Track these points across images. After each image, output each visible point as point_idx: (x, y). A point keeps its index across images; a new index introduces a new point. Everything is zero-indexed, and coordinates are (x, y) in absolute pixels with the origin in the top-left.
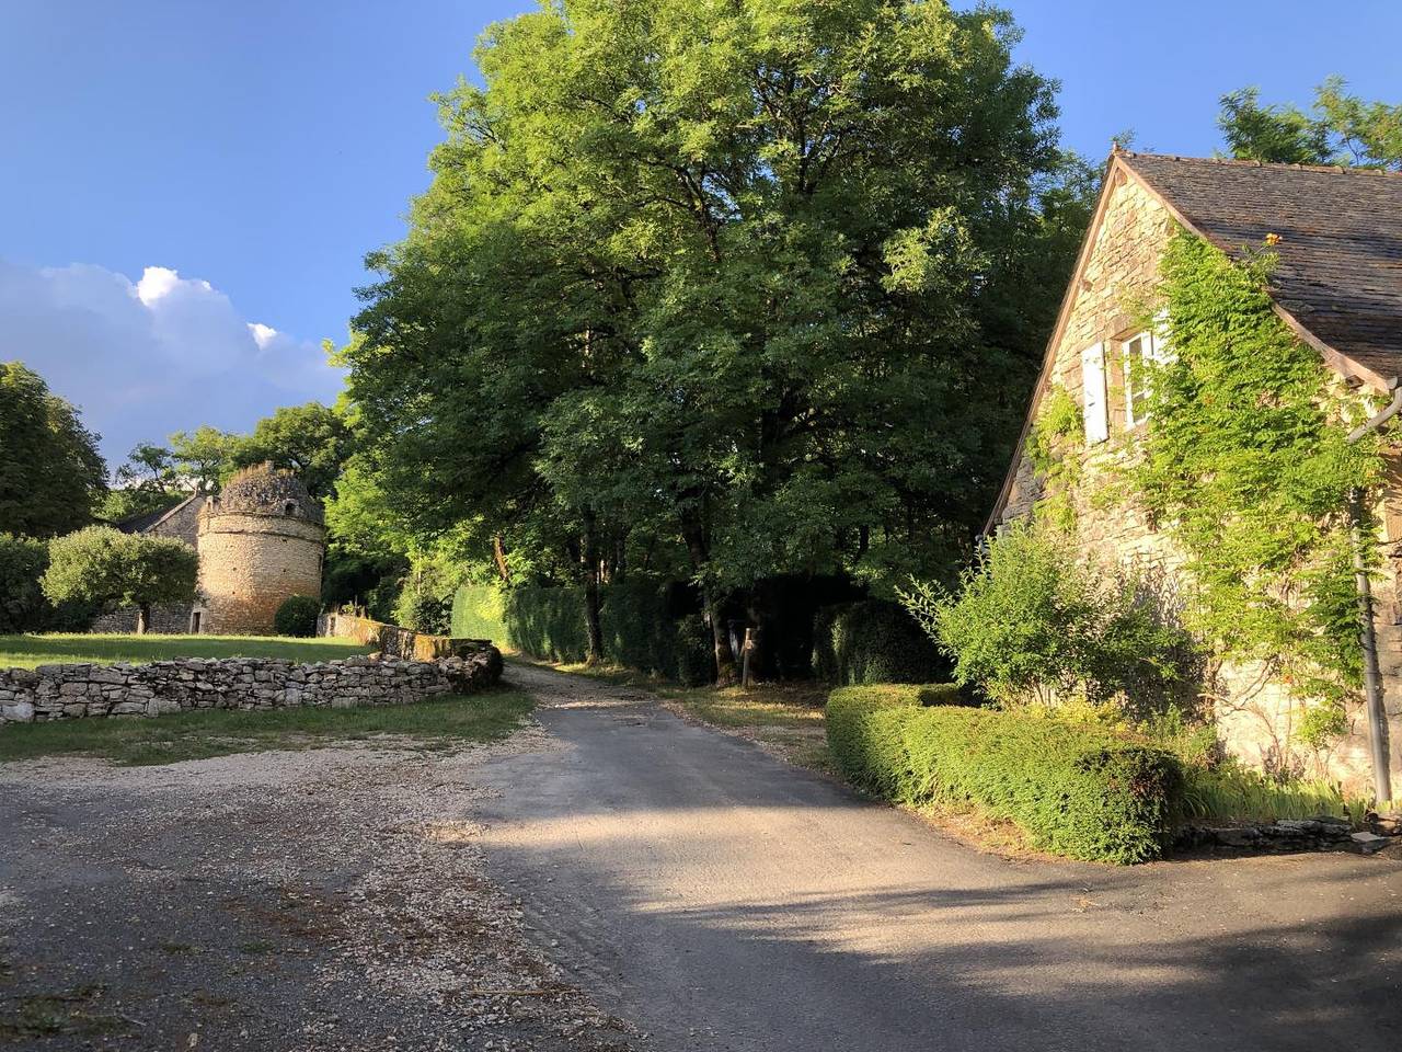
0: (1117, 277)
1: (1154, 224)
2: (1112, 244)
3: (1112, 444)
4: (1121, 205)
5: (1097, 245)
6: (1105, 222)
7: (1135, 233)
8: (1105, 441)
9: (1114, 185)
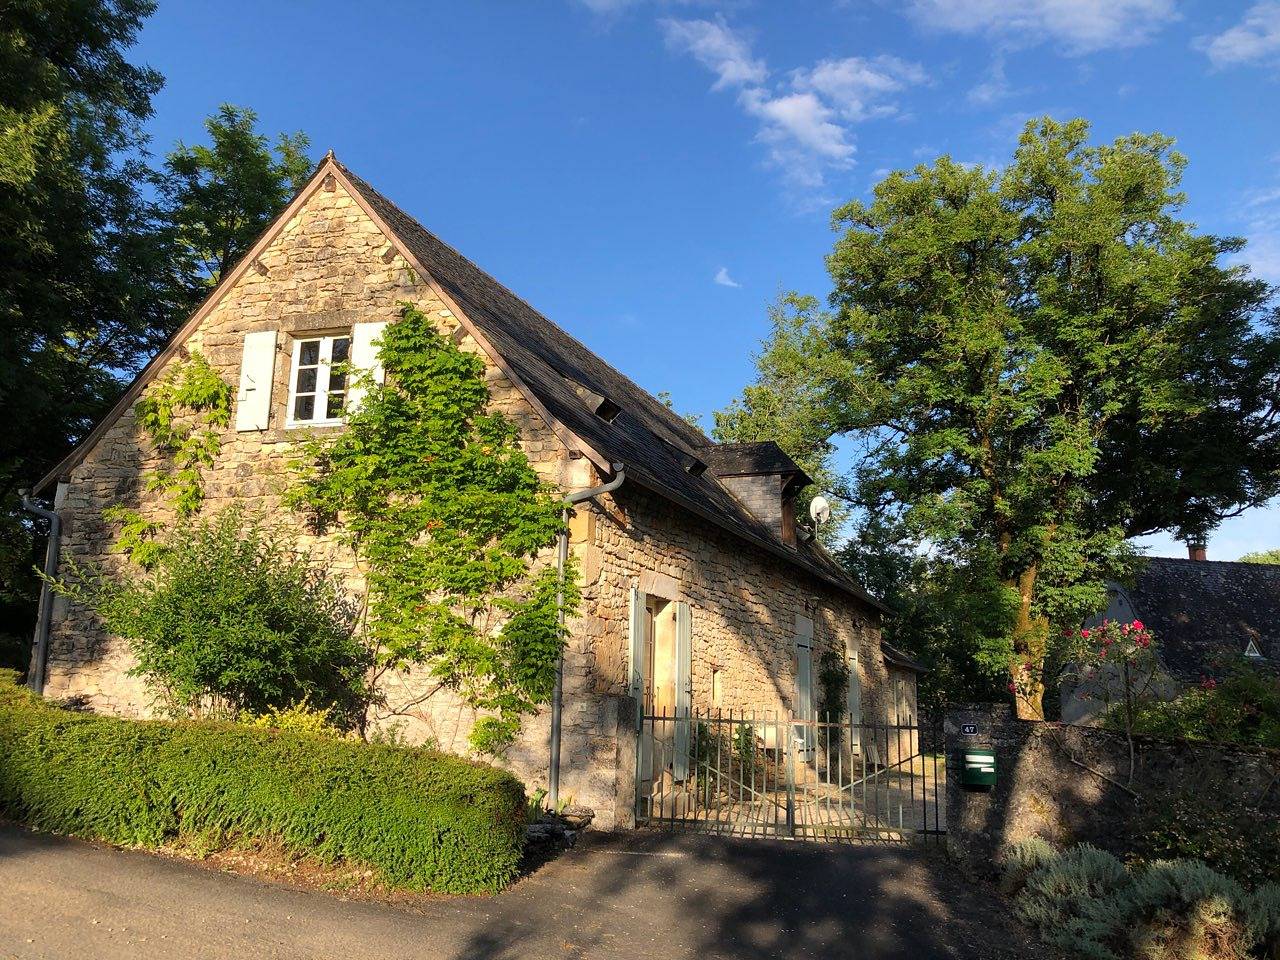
0: (307, 275)
1: (367, 244)
2: (305, 241)
3: (271, 435)
4: (324, 209)
5: (283, 234)
6: (298, 217)
7: (341, 243)
8: (261, 431)
9: (320, 186)
